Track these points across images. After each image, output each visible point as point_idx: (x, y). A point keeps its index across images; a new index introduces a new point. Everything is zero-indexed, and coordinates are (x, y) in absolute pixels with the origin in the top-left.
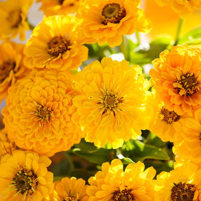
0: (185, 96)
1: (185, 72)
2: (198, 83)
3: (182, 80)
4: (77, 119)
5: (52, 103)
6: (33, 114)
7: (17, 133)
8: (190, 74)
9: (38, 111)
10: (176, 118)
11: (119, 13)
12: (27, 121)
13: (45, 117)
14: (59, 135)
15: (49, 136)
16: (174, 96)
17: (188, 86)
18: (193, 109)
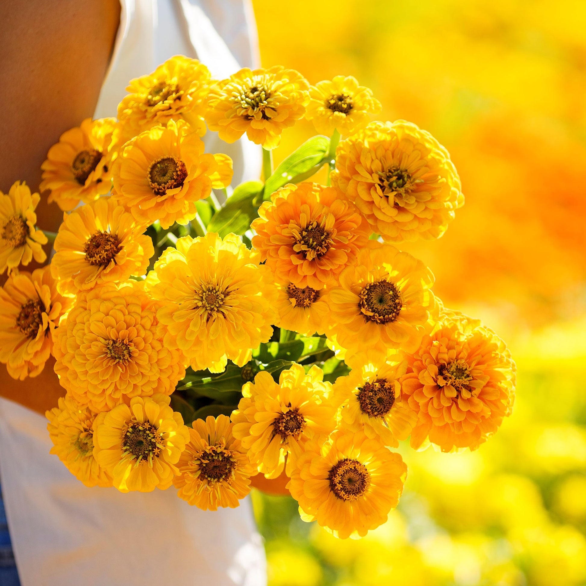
0: (317, 260)
1: (304, 225)
2: (328, 234)
3: (304, 238)
4: (173, 342)
5: (127, 331)
6: (104, 357)
7: (90, 392)
8: (312, 225)
9: (110, 350)
10: (314, 296)
11: (177, 172)
12: (99, 370)
13: (124, 356)
14: (153, 375)
15: (139, 381)
16: (302, 264)
17: (315, 243)
18: (334, 274)
